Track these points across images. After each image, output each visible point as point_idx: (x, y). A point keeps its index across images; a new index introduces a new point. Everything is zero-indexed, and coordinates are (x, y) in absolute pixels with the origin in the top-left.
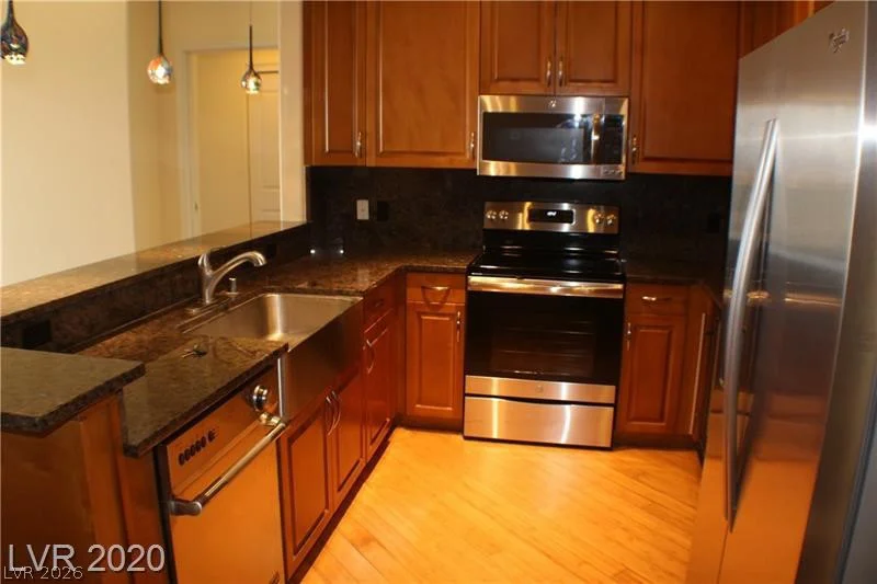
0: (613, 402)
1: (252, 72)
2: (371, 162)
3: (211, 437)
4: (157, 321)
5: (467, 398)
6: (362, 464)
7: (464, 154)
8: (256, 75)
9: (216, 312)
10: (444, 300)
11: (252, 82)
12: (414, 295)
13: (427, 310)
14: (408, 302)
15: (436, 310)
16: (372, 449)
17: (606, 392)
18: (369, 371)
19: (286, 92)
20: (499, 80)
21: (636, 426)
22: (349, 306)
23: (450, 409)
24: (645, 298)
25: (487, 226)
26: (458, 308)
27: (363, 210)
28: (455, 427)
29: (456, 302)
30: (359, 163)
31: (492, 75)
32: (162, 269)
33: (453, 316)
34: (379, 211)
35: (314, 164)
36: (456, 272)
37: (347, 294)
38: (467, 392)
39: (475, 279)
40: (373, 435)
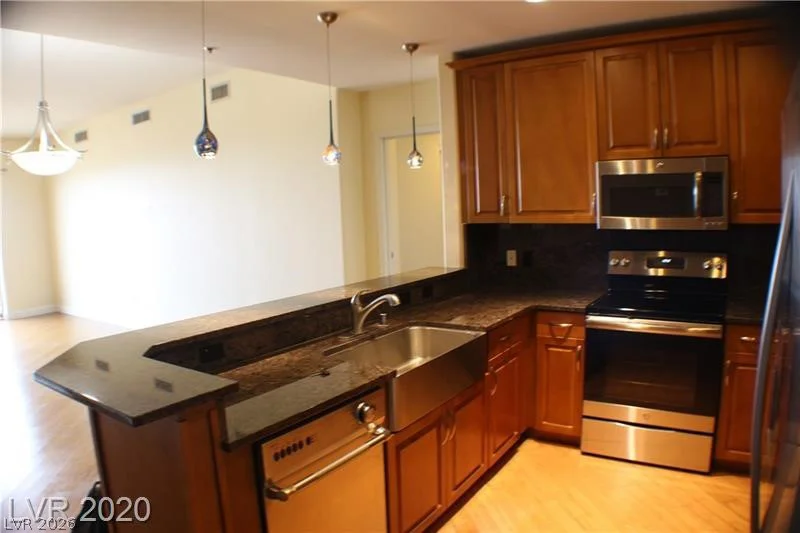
0: (711, 431)
1: (415, 151)
2: (513, 220)
3: (309, 441)
4: (313, 345)
5: (585, 420)
6: (484, 468)
7: (587, 211)
8: (418, 154)
9: (363, 340)
10: (568, 335)
11: (415, 160)
12: (542, 330)
13: (553, 343)
14: (539, 335)
15: (560, 344)
16: (495, 457)
17: (706, 423)
18: (493, 392)
19: (447, 165)
20: (614, 147)
21: (733, 455)
22: (472, 338)
23: (570, 427)
24: (745, 338)
25: (611, 271)
26: (579, 343)
27: (512, 258)
28: (573, 442)
29: (577, 338)
30: (505, 221)
31: (608, 143)
32: (323, 306)
33: (574, 348)
34: (525, 259)
35: (469, 222)
36: (576, 312)
37: (473, 329)
38: (585, 414)
39: (592, 318)
40: (498, 446)
